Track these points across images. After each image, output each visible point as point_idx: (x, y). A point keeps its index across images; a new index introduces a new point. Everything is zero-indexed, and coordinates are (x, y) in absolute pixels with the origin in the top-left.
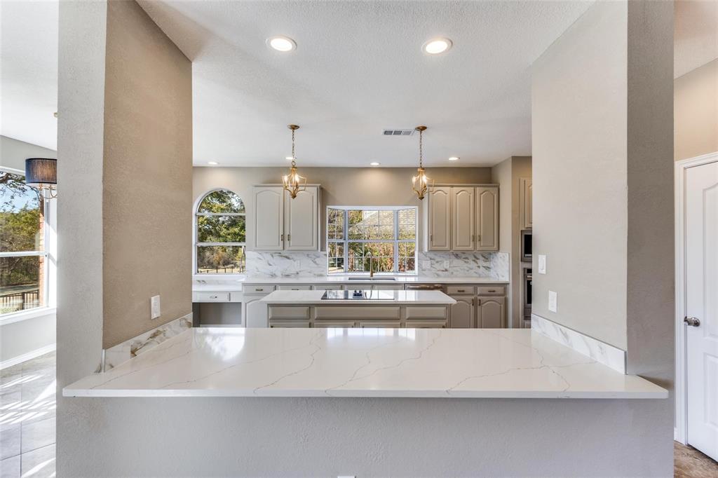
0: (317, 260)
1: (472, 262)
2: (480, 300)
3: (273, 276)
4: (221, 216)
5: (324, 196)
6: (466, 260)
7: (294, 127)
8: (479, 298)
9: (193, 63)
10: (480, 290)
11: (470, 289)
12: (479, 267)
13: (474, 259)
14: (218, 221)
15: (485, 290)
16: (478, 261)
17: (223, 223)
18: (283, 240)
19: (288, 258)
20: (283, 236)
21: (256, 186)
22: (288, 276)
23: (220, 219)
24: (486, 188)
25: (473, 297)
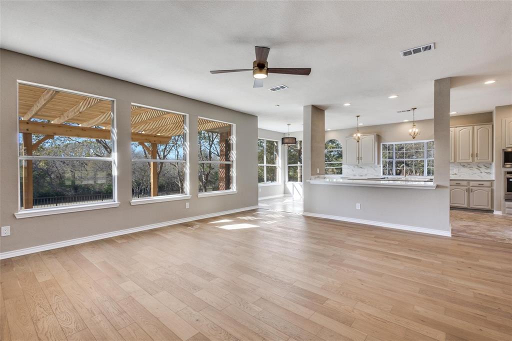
0: (376, 169)
1: (476, 170)
2: (472, 189)
3: (355, 176)
4: (332, 151)
5: (379, 138)
6: (471, 168)
7: (358, 116)
8: (471, 188)
9: (325, 111)
10: (472, 184)
11: (465, 183)
12: (481, 172)
13: (477, 167)
14: (331, 155)
15: (476, 184)
16: (480, 169)
17: (334, 156)
18: (358, 159)
19: (361, 168)
20: (358, 158)
21: (347, 137)
22: (361, 176)
23: (332, 153)
24: (481, 126)
25: (467, 187)
